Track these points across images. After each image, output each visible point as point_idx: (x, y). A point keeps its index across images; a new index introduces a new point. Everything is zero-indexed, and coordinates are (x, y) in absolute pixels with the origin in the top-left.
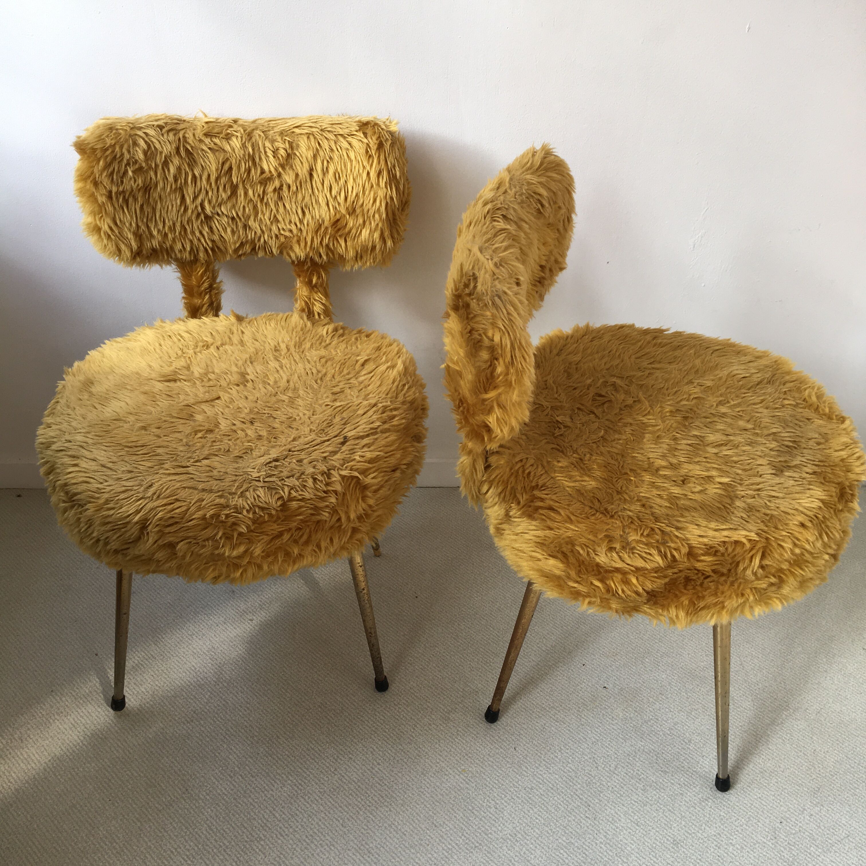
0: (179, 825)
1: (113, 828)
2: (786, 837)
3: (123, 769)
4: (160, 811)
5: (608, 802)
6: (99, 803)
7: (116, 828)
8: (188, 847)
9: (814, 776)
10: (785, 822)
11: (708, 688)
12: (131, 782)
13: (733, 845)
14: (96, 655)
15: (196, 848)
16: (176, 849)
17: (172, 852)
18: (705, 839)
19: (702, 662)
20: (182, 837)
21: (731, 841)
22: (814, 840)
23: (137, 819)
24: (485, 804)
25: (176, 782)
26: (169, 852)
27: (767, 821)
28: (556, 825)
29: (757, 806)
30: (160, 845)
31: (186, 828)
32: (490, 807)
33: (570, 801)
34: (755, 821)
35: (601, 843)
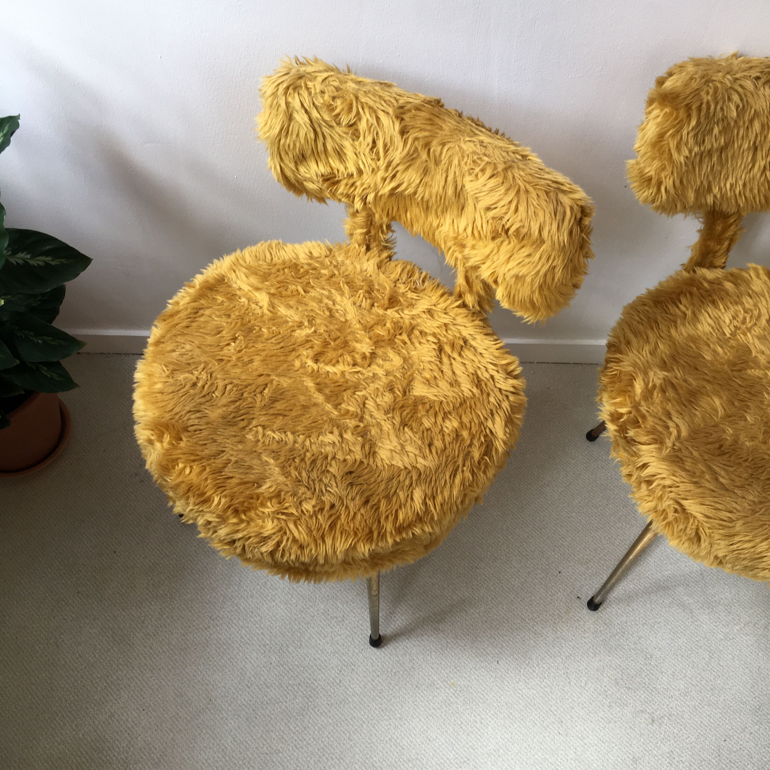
0: (208, 736)
1: (149, 739)
2: (728, 754)
3: (151, 677)
4: (189, 721)
5: (579, 718)
6: (134, 713)
7: (152, 738)
8: (216, 758)
9: (756, 694)
10: (728, 740)
11: (671, 599)
12: (161, 691)
13: (683, 763)
14: (115, 552)
15: (223, 760)
16: (206, 760)
17: (203, 763)
18: (660, 757)
19: (667, 571)
20: (211, 748)
21: (681, 759)
22: (751, 758)
23: (170, 730)
24: (472, 719)
25: (201, 692)
26: (200, 763)
27: (714, 739)
28: (533, 740)
29: (706, 723)
30: (192, 756)
31: (214, 739)
32: (476, 722)
33: (546, 717)
34: (703, 739)
35: (571, 759)
